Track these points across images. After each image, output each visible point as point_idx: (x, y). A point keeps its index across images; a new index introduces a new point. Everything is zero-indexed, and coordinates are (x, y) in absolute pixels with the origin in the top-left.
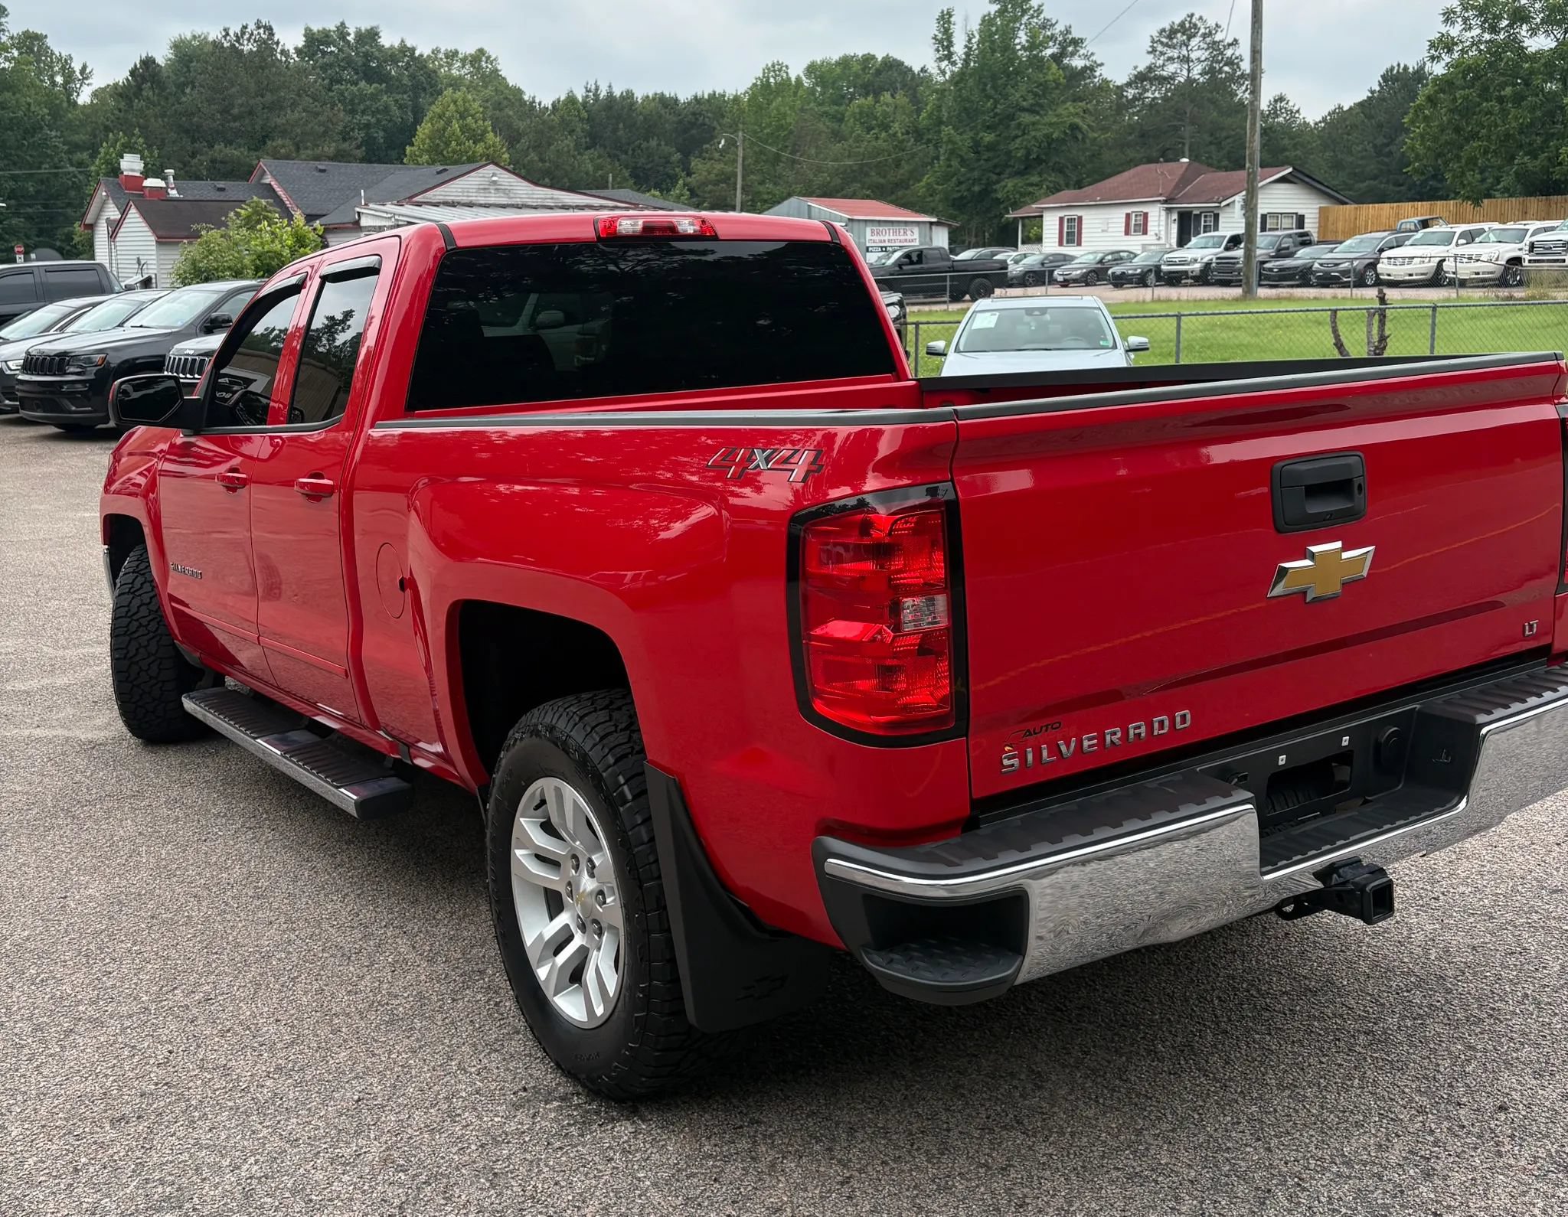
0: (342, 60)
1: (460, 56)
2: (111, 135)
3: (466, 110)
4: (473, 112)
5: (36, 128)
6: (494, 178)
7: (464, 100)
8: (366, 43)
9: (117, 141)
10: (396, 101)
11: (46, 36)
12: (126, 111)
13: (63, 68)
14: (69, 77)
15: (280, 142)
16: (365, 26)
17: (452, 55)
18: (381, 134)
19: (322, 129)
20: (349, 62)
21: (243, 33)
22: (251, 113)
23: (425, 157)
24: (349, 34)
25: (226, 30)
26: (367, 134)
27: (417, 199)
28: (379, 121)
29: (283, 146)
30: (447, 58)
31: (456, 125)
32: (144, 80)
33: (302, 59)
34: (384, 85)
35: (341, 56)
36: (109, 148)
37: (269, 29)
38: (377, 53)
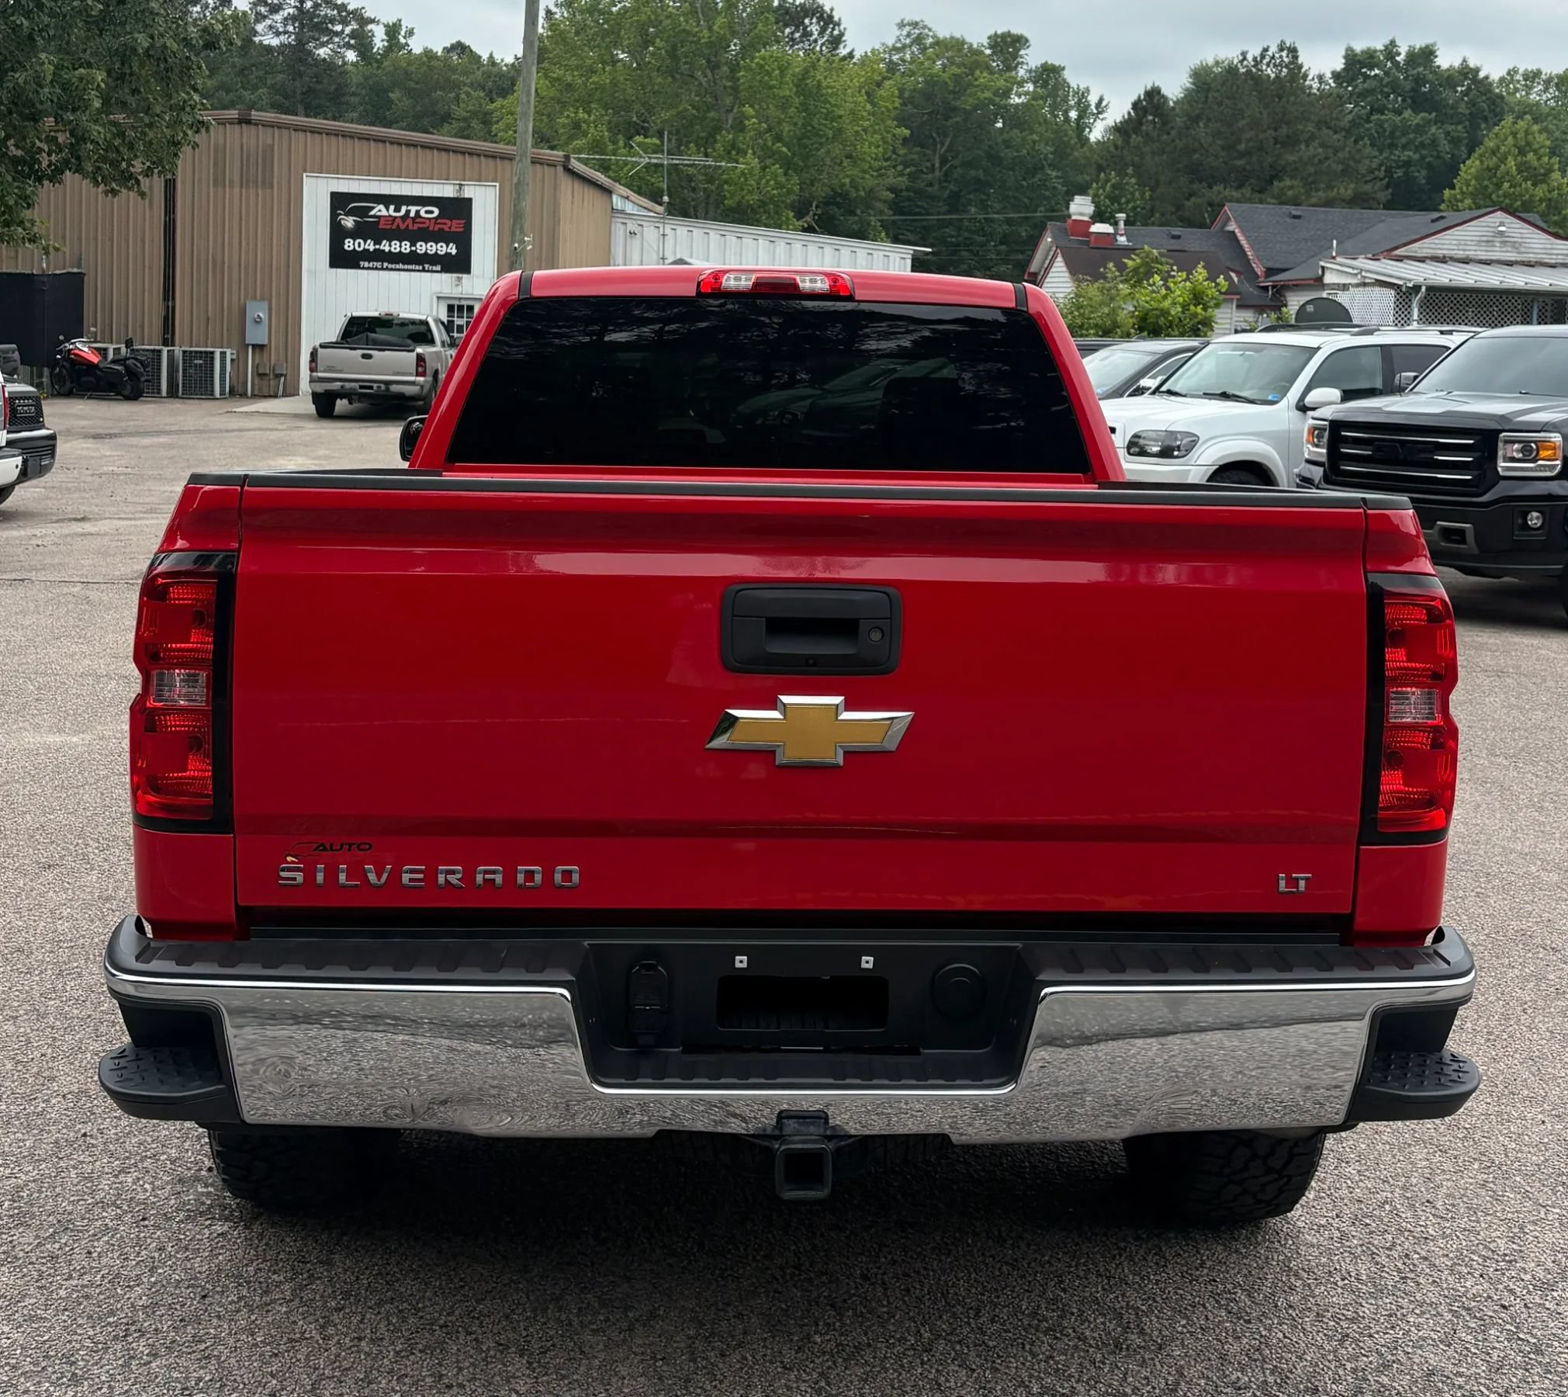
0: (1386, 86)
1: (1543, 77)
2: (1102, 175)
3: (1528, 144)
4: (1536, 146)
5: (1038, 168)
6: (1502, 229)
7: (1527, 132)
8: (1419, 65)
9: (1107, 181)
10: (1448, 133)
11: (1064, 69)
12: (1122, 148)
13: (1079, 103)
14: (1083, 110)
15: (1288, 182)
16: (1419, 44)
17: (1533, 76)
18: (1424, 173)
19: (1340, 167)
20: (1395, 87)
21: (1263, 57)
22: (1261, 149)
23: (1468, 202)
24: (1399, 54)
25: (1244, 54)
26: (1406, 173)
27: (1398, 252)
28: (1423, 157)
29: (1291, 188)
30: (1525, 80)
31: (1511, 163)
32: (1145, 111)
33: (1340, 85)
34: (1434, 114)
35: (1386, 80)
36: (1098, 189)
37: (1293, 51)
38: (1430, 77)
